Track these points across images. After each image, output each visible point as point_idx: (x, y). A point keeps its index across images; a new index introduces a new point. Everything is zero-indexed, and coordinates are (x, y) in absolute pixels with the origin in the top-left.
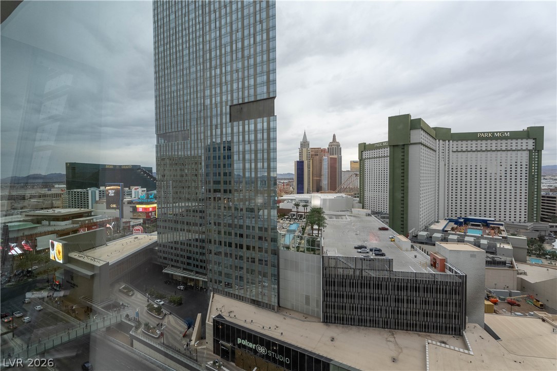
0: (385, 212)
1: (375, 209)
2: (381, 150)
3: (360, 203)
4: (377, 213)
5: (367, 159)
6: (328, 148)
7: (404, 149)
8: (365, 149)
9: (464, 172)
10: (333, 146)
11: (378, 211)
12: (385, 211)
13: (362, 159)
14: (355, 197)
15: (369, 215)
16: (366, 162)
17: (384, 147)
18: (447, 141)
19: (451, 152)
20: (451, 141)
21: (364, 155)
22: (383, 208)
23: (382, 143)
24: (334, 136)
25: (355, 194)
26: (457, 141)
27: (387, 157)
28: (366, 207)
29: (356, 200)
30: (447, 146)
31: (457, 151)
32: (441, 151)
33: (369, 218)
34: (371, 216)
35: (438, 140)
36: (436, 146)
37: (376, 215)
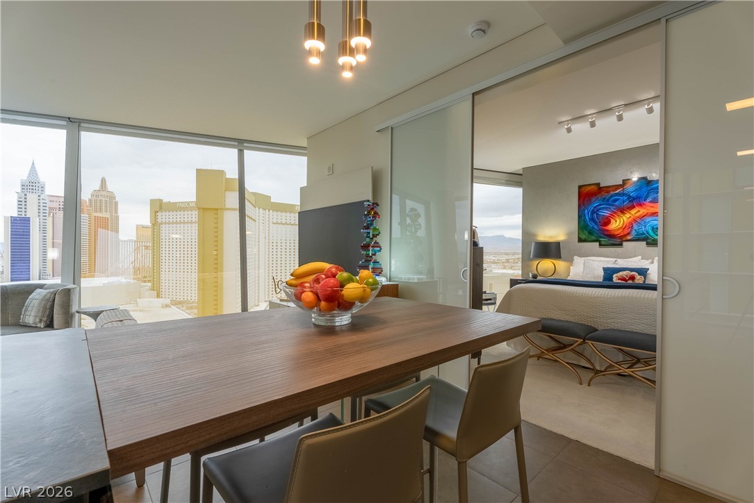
0: (193, 300)
1: (178, 297)
2: (186, 213)
3: (154, 290)
4: (180, 303)
5: (165, 223)
6: (90, 200)
7: (217, 214)
8: (161, 208)
9: (284, 247)
10: (100, 198)
11: (182, 299)
12: (193, 298)
13: (155, 223)
14: (145, 282)
15: (167, 306)
16: (164, 229)
17: (191, 209)
18: (267, 211)
19: (271, 224)
20: (271, 211)
21: (159, 217)
22: (189, 295)
23: (188, 203)
24: (103, 181)
25: (145, 277)
26: (277, 211)
27: (195, 223)
28: (163, 296)
29: (146, 286)
30: (267, 216)
31: (277, 223)
32: (261, 221)
33: (167, 310)
34: (169, 307)
35: (257, 208)
36: (255, 215)
37: (180, 306)
